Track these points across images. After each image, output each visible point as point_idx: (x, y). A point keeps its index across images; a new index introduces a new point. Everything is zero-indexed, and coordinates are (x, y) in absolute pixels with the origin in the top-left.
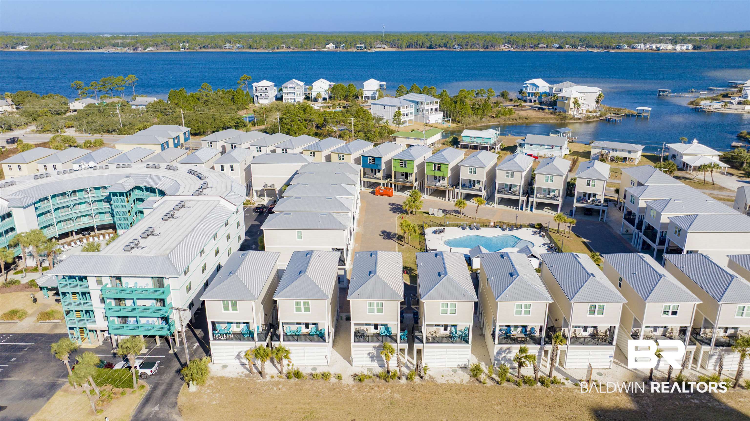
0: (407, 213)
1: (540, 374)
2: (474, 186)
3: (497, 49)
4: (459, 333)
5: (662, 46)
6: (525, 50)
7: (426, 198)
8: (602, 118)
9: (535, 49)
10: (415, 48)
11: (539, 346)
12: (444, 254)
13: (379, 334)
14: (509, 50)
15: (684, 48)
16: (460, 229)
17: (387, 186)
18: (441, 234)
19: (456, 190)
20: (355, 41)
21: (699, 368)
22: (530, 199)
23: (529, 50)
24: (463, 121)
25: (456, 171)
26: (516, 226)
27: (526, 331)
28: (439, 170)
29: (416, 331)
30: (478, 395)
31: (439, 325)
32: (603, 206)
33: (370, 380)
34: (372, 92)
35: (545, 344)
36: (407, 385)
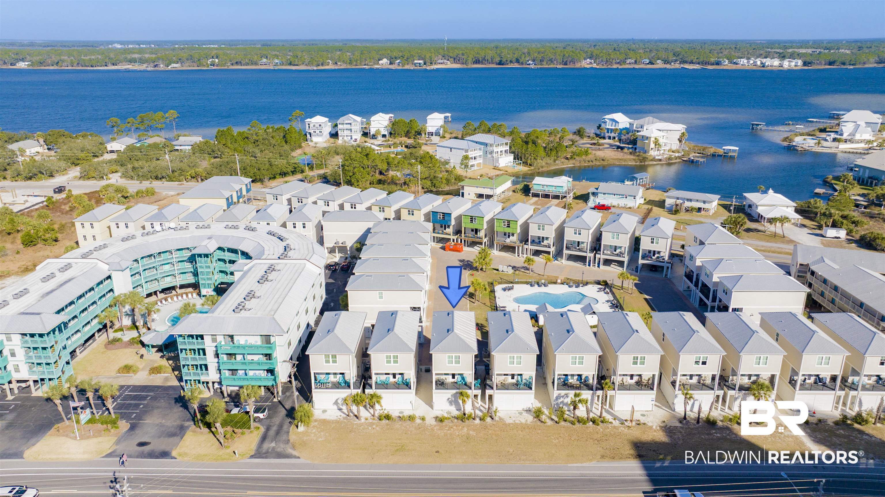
0: (477, 270)
1: (591, 415)
2: (543, 242)
3: (578, 65)
4: (524, 381)
5: (768, 62)
6: (609, 66)
7: (496, 254)
8: (685, 159)
9: (621, 65)
10: (482, 64)
11: (592, 392)
12: (512, 314)
13: (456, 383)
14: (591, 66)
15: (793, 64)
16: (529, 286)
17: (457, 241)
18: (511, 292)
19: (526, 246)
20: (413, 56)
21: (727, 410)
22: (598, 256)
23: (615, 66)
24: (535, 164)
25: (526, 228)
26: (582, 283)
27: (581, 379)
28: (508, 226)
29: (488, 380)
30: (539, 431)
31: (507, 375)
32: (667, 263)
33: (449, 421)
34: (436, 128)
35: (596, 390)
36: (481, 425)
